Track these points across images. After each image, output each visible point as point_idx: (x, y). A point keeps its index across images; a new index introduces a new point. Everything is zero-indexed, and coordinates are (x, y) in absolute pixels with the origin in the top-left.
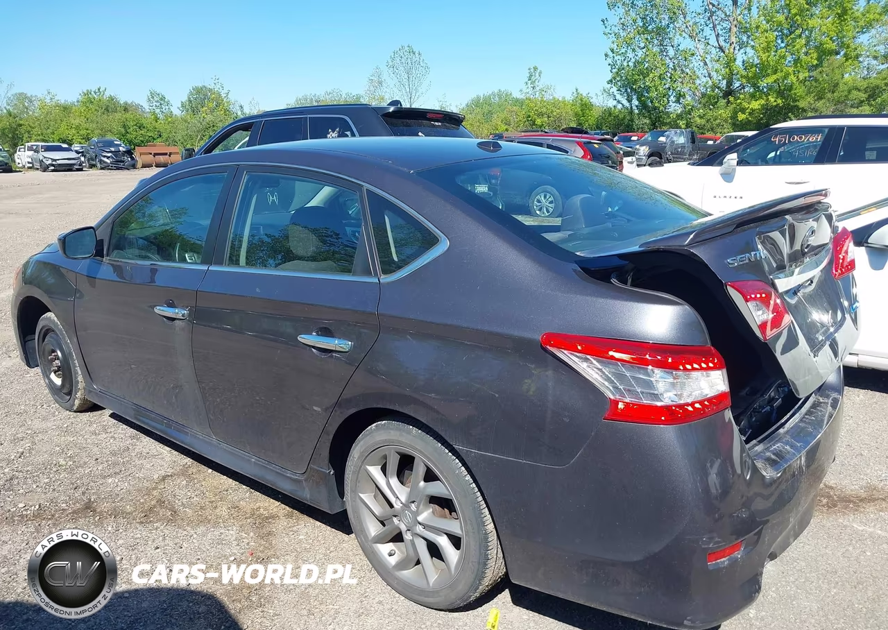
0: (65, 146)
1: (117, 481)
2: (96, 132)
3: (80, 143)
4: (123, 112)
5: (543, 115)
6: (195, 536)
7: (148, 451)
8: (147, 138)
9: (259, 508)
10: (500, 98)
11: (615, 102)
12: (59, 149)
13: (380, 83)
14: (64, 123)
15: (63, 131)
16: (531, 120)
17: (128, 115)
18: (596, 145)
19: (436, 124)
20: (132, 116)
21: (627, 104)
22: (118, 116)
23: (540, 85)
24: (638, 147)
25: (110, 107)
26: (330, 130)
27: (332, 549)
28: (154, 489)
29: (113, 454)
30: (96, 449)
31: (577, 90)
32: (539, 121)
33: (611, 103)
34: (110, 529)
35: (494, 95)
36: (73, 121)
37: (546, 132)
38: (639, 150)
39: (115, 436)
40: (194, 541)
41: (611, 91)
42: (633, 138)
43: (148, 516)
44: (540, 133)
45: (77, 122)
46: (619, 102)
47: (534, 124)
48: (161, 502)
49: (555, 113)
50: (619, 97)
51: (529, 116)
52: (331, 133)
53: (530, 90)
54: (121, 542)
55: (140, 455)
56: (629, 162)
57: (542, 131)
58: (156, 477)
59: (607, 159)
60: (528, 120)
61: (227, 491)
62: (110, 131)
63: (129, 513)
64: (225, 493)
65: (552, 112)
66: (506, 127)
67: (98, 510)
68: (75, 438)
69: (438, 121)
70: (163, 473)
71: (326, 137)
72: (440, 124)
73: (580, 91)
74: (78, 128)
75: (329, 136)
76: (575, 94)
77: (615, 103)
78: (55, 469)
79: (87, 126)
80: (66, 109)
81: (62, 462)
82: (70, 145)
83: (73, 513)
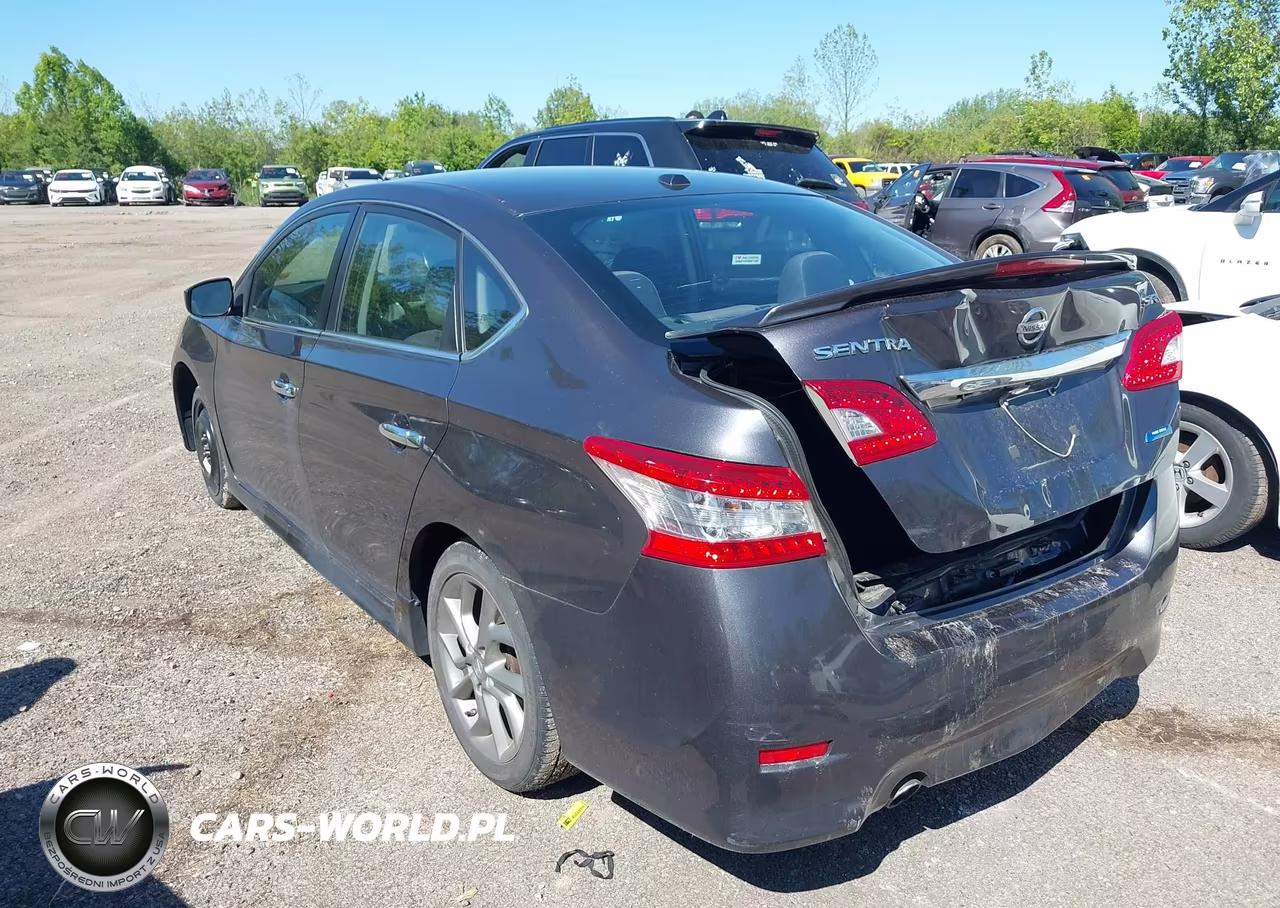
0: (374, 172)
1: (229, 593)
2: (417, 152)
3: (396, 168)
4: (451, 126)
5: (1051, 129)
6: (281, 667)
7: (281, 562)
8: (478, 161)
9: (371, 643)
10: (1000, 101)
11: (1177, 105)
12: (366, 176)
13: (801, 81)
14: (378, 142)
15: (377, 152)
16: (1032, 136)
17: (458, 130)
18: (1086, 177)
19: (769, 144)
20: (461, 132)
21: (1198, 111)
22: (444, 130)
23: (1051, 79)
24: (1195, 178)
25: (435, 119)
26: (618, 155)
27: (428, 703)
28: (265, 607)
29: (242, 562)
30: (226, 555)
31: (1112, 87)
32: (1044, 138)
33: (1170, 108)
34: (195, 646)
35: (992, 98)
36: (389, 138)
37: (1035, 156)
38: (1197, 183)
39: (256, 541)
40: (277, 672)
41: (1172, 87)
42: (1194, 165)
43: (241, 637)
44: (1024, 157)
45: (395, 138)
46: (1183, 106)
47: (1036, 141)
48: (264, 623)
49: (1072, 125)
50: (1183, 98)
51: (1029, 130)
52: (620, 158)
53: (1033, 90)
54: (198, 663)
55: (271, 567)
56: (1160, 204)
57: (1027, 153)
58: (273, 594)
59: (1102, 199)
60: (1027, 136)
61: (345, 619)
62: (433, 152)
63: (223, 632)
64: (342, 621)
65: (1068, 123)
66: (992, 146)
67: (193, 624)
68: (211, 539)
69: (772, 140)
70: (285, 590)
71: (613, 164)
72: (775, 144)
73: (1118, 89)
74: (394, 147)
75: (616, 162)
76: (1109, 96)
77: (1176, 107)
78: (171, 572)
79: (407, 144)
80: (382, 123)
81: (183, 564)
82: (382, 171)
83: (165, 624)
